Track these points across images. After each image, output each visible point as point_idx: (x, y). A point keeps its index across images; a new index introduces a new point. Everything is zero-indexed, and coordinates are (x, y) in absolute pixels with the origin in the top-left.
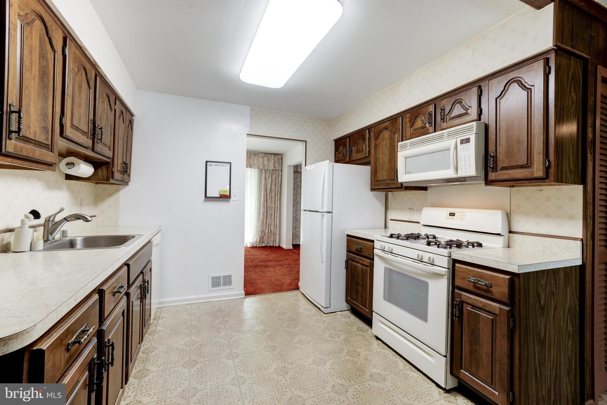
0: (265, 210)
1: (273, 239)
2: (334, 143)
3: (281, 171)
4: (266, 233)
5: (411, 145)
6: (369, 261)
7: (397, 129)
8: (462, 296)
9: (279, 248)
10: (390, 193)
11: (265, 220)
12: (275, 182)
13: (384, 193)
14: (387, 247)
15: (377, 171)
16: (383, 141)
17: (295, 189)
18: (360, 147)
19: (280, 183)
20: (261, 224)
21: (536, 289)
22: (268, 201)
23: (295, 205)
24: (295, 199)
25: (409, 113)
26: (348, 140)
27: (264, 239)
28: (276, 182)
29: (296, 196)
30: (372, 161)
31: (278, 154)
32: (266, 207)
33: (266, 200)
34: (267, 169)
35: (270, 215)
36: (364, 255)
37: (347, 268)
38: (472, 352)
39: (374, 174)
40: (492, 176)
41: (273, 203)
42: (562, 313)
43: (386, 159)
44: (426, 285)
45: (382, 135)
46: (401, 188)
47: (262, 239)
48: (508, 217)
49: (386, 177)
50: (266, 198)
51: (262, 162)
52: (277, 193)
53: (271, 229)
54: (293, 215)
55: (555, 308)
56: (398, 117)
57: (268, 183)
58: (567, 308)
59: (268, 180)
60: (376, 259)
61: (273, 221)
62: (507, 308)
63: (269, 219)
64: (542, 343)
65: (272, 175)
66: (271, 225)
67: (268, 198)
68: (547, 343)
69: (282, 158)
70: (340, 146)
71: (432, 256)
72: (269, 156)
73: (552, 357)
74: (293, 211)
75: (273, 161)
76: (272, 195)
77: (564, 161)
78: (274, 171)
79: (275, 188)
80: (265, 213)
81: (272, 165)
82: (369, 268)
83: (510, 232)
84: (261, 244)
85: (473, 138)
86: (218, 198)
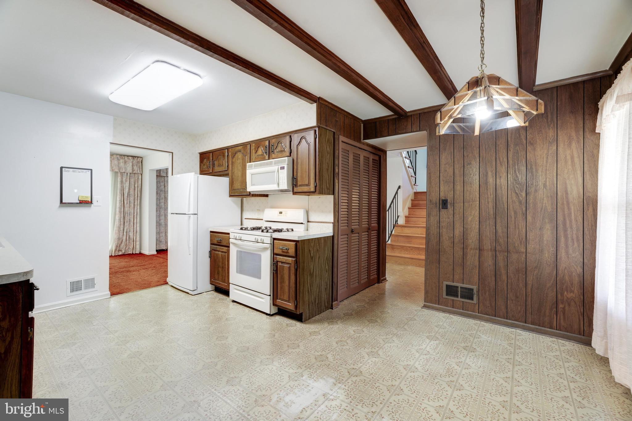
0: (122, 215)
1: (132, 246)
2: (199, 155)
3: (142, 174)
4: (124, 240)
5: (256, 166)
6: (227, 248)
7: (247, 153)
8: (277, 258)
9: (141, 254)
10: (244, 199)
11: (122, 226)
12: (134, 186)
13: (240, 198)
14: (238, 236)
15: (233, 182)
16: (237, 160)
17: (158, 193)
18: (221, 162)
19: (140, 187)
20: (117, 231)
21: (308, 249)
22: (125, 207)
23: (158, 209)
24: (158, 204)
25: (254, 143)
26: (211, 155)
27: (122, 246)
28: (136, 186)
29: (159, 200)
30: (230, 174)
31: (137, 157)
32: (122, 213)
33: (122, 205)
34: (124, 172)
35: (128, 221)
36: (223, 245)
37: (211, 257)
38: (281, 288)
39: (232, 184)
40: (296, 190)
41: (132, 208)
42: (323, 260)
43: (240, 174)
44: (260, 256)
45: (236, 155)
46: (250, 195)
47: (118, 247)
48: (307, 213)
49: (239, 187)
50: (122, 203)
51: (117, 164)
52: (137, 198)
53: (129, 236)
54: (156, 220)
55: (319, 257)
56: (247, 144)
57: (125, 187)
58: (325, 257)
59: (125, 184)
60: (231, 245)
61: (132, 227)
62: (294, 259)
63: (127, 226)
64: (311, 275)
65: (130, 179)
66: (129, 231)
67: (125, 203)
68: (314, 275)
69: (142, 161)
70: (205, 158)
71: (262, 237)
72: (126, 158)
73: (317, 282)
74: (157, 216)
75: (131, 164)
76: (131, 200)
77: (324, 183)
78: (133, 175)
79: (134, 192)
80: (122, 219)
81: (130, 168)
82: (226, 254)
83: (308, 222)
84: (117, 252)
85: (286, 166)
86: (77, 203)
